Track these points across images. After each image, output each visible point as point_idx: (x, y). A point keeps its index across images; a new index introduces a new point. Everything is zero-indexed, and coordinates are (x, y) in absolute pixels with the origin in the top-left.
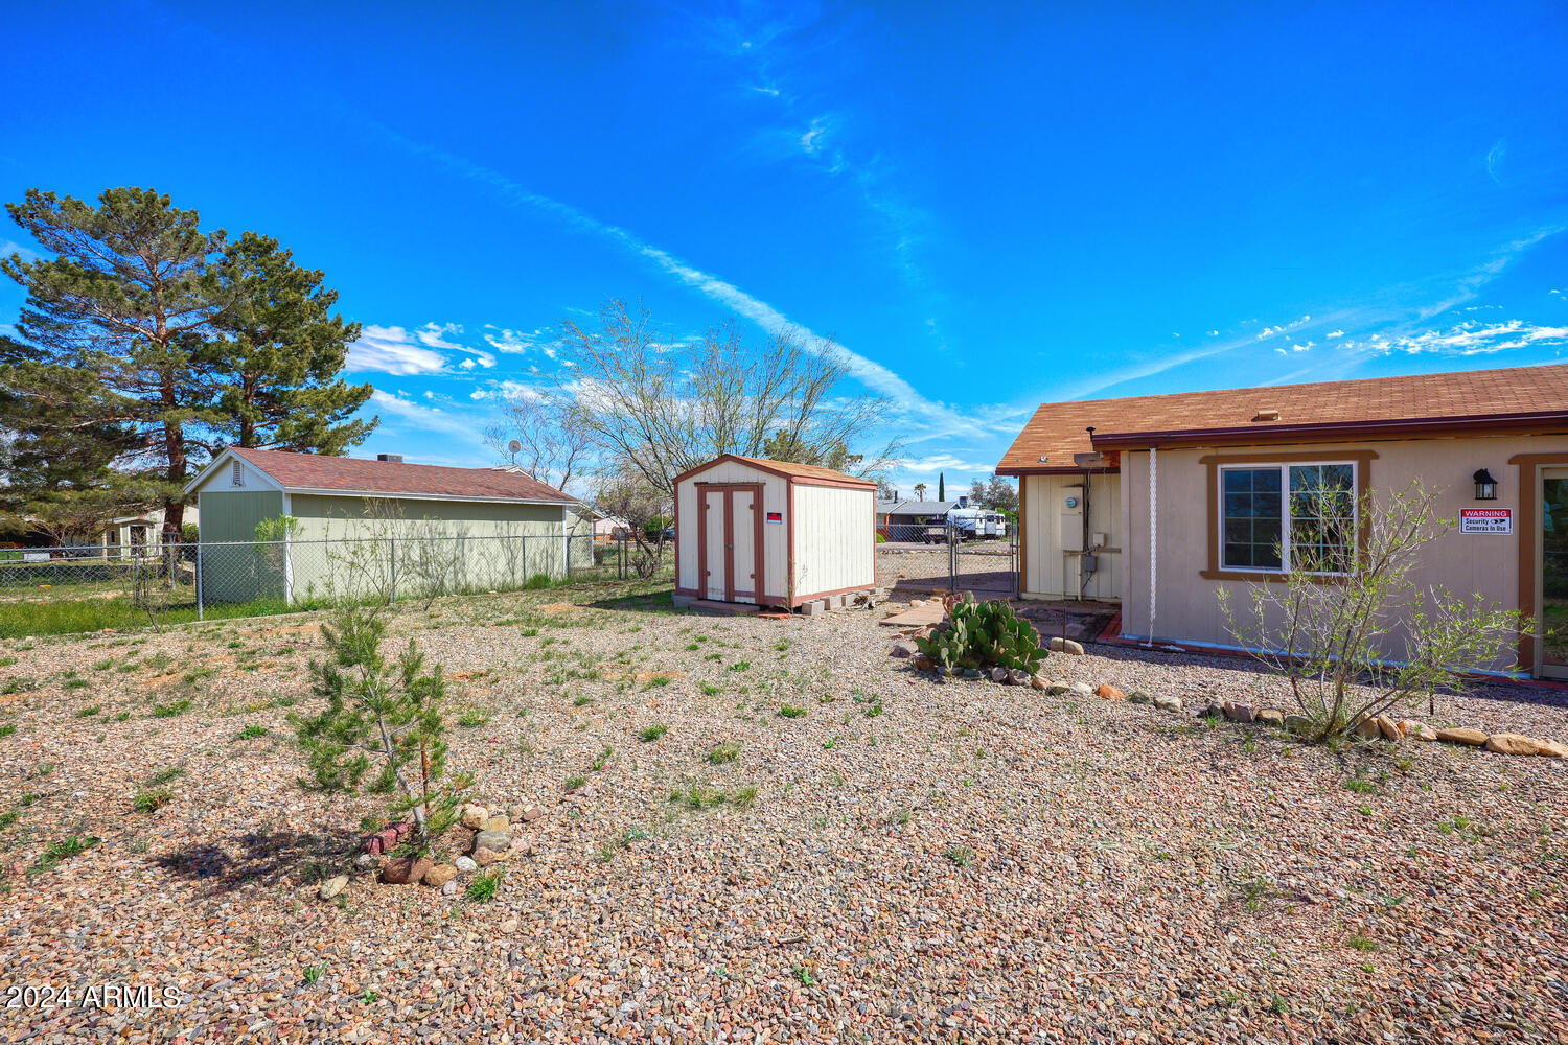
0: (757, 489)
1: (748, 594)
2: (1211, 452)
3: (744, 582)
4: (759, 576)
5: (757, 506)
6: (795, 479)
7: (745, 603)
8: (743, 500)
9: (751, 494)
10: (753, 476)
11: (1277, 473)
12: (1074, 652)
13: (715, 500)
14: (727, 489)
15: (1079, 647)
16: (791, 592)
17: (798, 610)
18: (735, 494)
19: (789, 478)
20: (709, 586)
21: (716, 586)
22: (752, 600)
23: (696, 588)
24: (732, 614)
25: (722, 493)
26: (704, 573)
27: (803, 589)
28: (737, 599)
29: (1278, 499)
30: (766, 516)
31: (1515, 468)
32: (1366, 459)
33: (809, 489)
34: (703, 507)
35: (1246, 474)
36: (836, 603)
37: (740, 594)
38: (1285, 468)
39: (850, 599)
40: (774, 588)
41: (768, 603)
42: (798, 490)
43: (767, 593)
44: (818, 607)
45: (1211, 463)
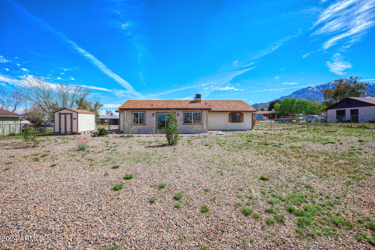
0: (71, 114)
1: (69, 132)
2: (132, 111)
3: (69, 130)
4: (71, 129)
5: (71, 117)
6: (78, 113)
7: (69, 134)
8: (68, 117)
9: (70, 115)
10: (71, 112)
11: (138, 113)
12: (114, 134)
13: (63, 116)
14: (65, 114)
15: (114, 133)
16: (78, 131)
17: (79, 134)
18: (67, 115)
19: (77, 113)
20: (61, 131)
21: (63, 131)
22: (70, 133)
23: (58, 132)
24: (66, 135)
25: (64, 115)
26: (60, 129)
27: (80, 131)
28: (67, 133)
29: (138, 116)
30: (73, 119)
31: (156, 113)
32: (145, 112)
33: (81, 114)
34: (60, 117)
35: (135, 113)
36: (86, 133)
37: (68, 132)
38: (139, 113)
39: (89, 132)
40: (74, 130)
41: (73, 133)
42: (79, 115)
43: (73, 131)
44: (83, 133)
45: (132, 112)
